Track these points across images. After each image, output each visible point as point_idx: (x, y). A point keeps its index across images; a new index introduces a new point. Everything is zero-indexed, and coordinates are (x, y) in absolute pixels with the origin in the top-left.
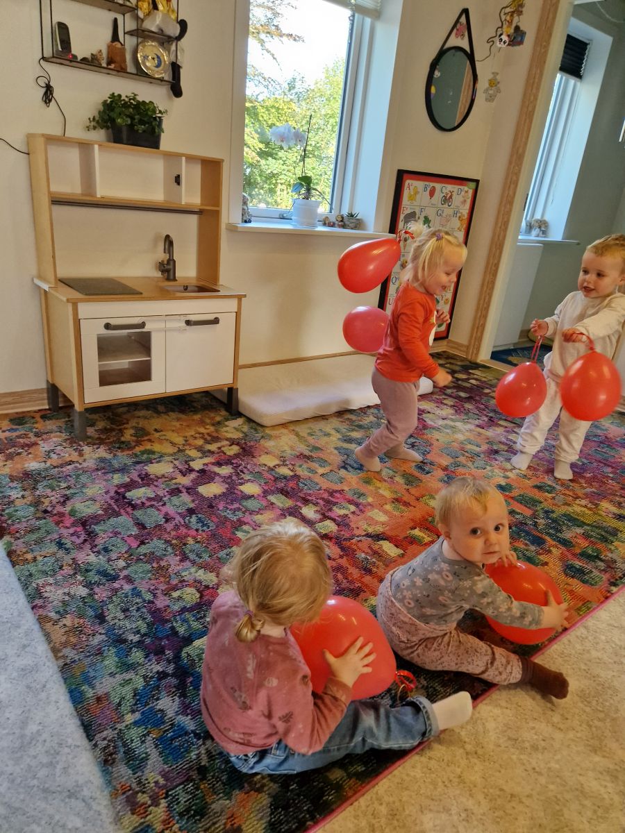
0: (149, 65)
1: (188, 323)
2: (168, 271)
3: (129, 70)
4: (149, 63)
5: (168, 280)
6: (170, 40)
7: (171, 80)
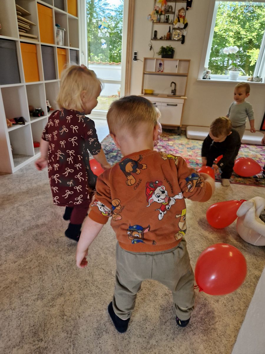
1: (168, 105)
2: (173, 92)
3: (172, 39)
4: (176, 36)
5: (173, 95)
6: (182, 29)
7: (182, 39)
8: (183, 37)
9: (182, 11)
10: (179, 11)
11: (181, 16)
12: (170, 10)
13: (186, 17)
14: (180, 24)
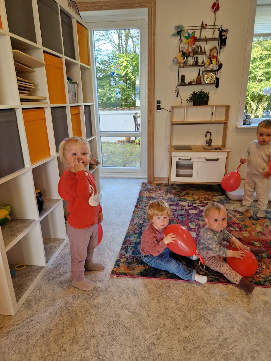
2: (209, 143)
3: (202, 83)
4: (208, 80)
5: (209, 146)
6: (216, 71)
7: (216, 83)
8: (218, 79)
9: (214, 50)
10: (211, 51)
11: (213, 57)
12: (199, 50)
13: (218, 58)
14: (214, 66)
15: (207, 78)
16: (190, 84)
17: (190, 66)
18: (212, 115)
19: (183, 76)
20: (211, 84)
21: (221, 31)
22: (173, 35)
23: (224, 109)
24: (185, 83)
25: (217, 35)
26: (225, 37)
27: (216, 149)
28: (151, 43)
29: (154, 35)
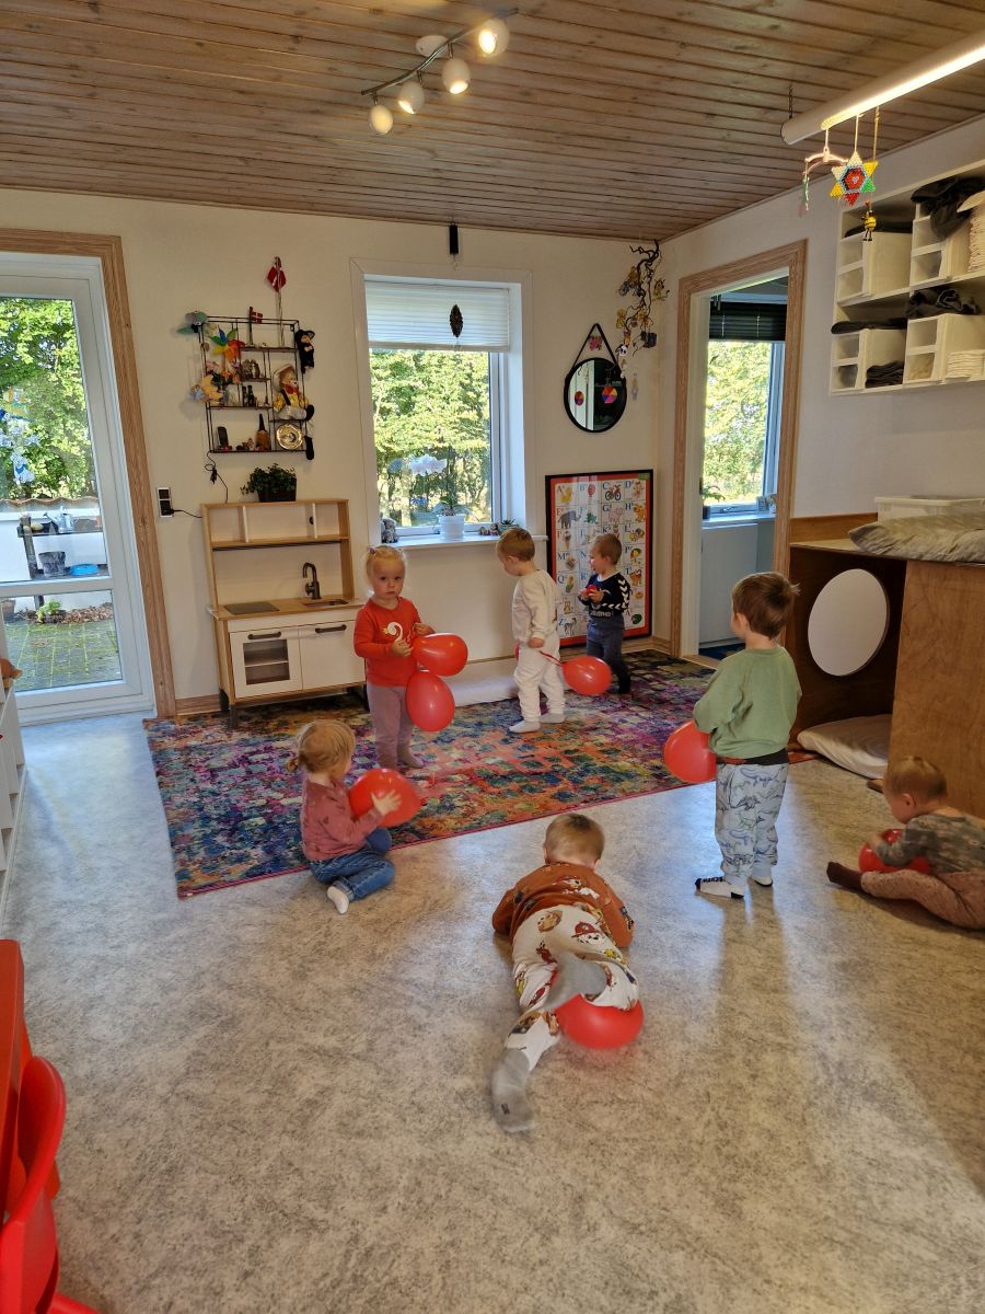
0: (287, 443)
2: (313, 591)
3: (273, 447)
4: (287, 440)
5: (314, 598)
6: (301, 421)
7: (305, 448)
8: (308, 441)
9: (290, 375)
10: (282, 375)
11: (291, 390)
12: (254, 371)
13: (301, 390)
14: (294, 410)
15: (283, 437)
16: (242, 449)
17: (235, 407)
18: (312, 523)
19: (222, 431)
20: (296, 451)
21: (299, 335)
22: (182, 331)
23: (335, 509)
24: (231, 447)
25: (289, 341)
26: (310, 348)
27: (332, 603)
28: (123, 346)
29: (128, 325)
